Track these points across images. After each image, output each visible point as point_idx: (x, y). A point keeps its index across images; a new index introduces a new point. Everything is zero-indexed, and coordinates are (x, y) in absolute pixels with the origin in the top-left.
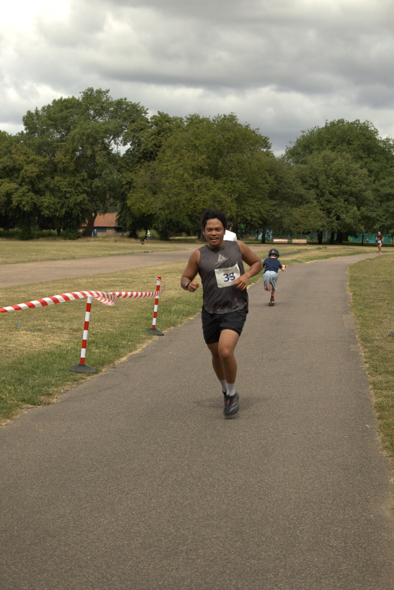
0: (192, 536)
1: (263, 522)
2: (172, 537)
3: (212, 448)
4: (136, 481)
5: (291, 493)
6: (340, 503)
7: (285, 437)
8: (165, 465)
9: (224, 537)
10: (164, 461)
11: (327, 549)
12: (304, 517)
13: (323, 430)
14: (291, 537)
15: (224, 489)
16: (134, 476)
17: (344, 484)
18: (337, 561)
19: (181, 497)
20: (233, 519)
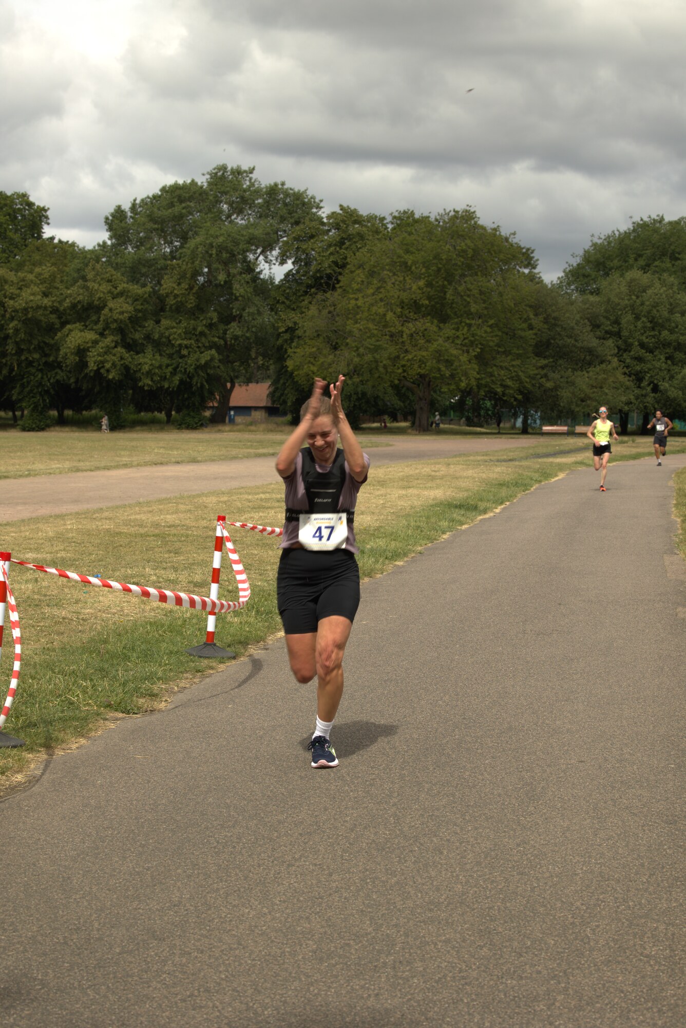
0: (403, 938)
1: (528, 913)
2: (368, 940)
3: (438, 786)
4: (305, 843)
5: (576, 863)
6: (662, 880)
7: (564, 767)
8: (355, 815)
9: (458, 940)
10: (353, 809)
11: (640, 960)
12: (599, 906)
13: (631, 754)
14: (576, 939)
15: (458, 857)
16: (301, 834)
17: (669, 848)
18: (657, 981)
19: (383, 870)
20: (474, 910)
